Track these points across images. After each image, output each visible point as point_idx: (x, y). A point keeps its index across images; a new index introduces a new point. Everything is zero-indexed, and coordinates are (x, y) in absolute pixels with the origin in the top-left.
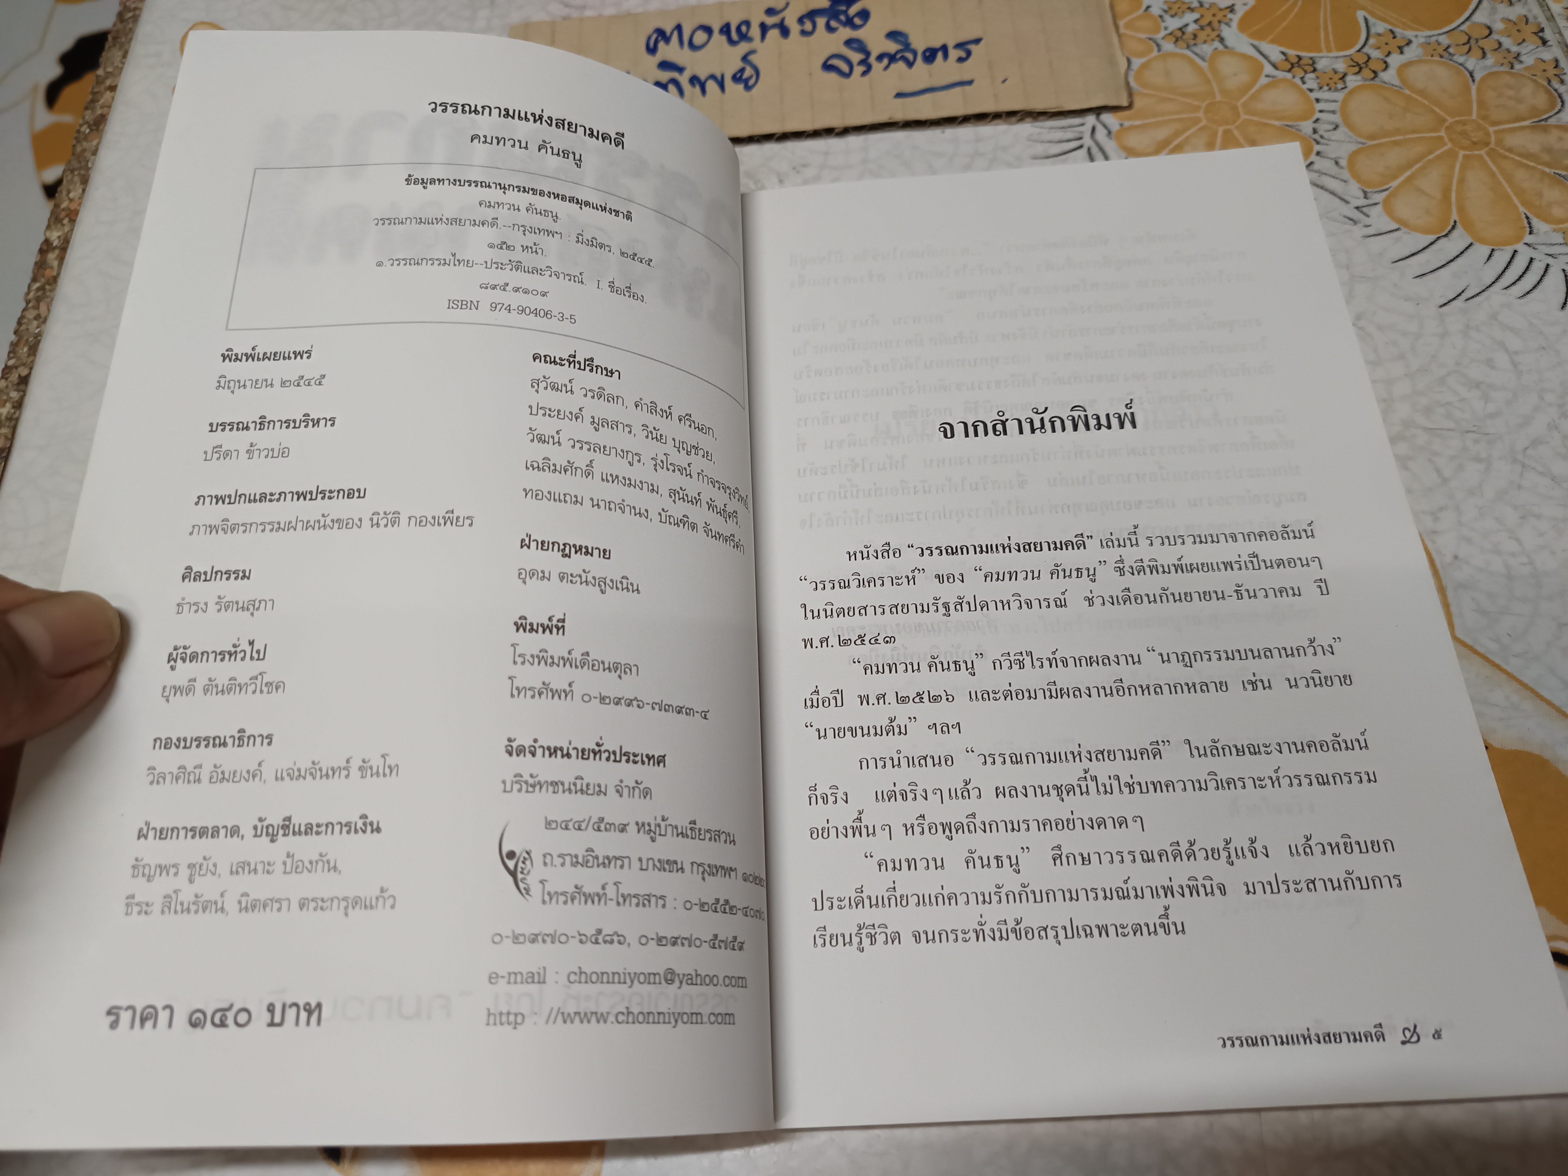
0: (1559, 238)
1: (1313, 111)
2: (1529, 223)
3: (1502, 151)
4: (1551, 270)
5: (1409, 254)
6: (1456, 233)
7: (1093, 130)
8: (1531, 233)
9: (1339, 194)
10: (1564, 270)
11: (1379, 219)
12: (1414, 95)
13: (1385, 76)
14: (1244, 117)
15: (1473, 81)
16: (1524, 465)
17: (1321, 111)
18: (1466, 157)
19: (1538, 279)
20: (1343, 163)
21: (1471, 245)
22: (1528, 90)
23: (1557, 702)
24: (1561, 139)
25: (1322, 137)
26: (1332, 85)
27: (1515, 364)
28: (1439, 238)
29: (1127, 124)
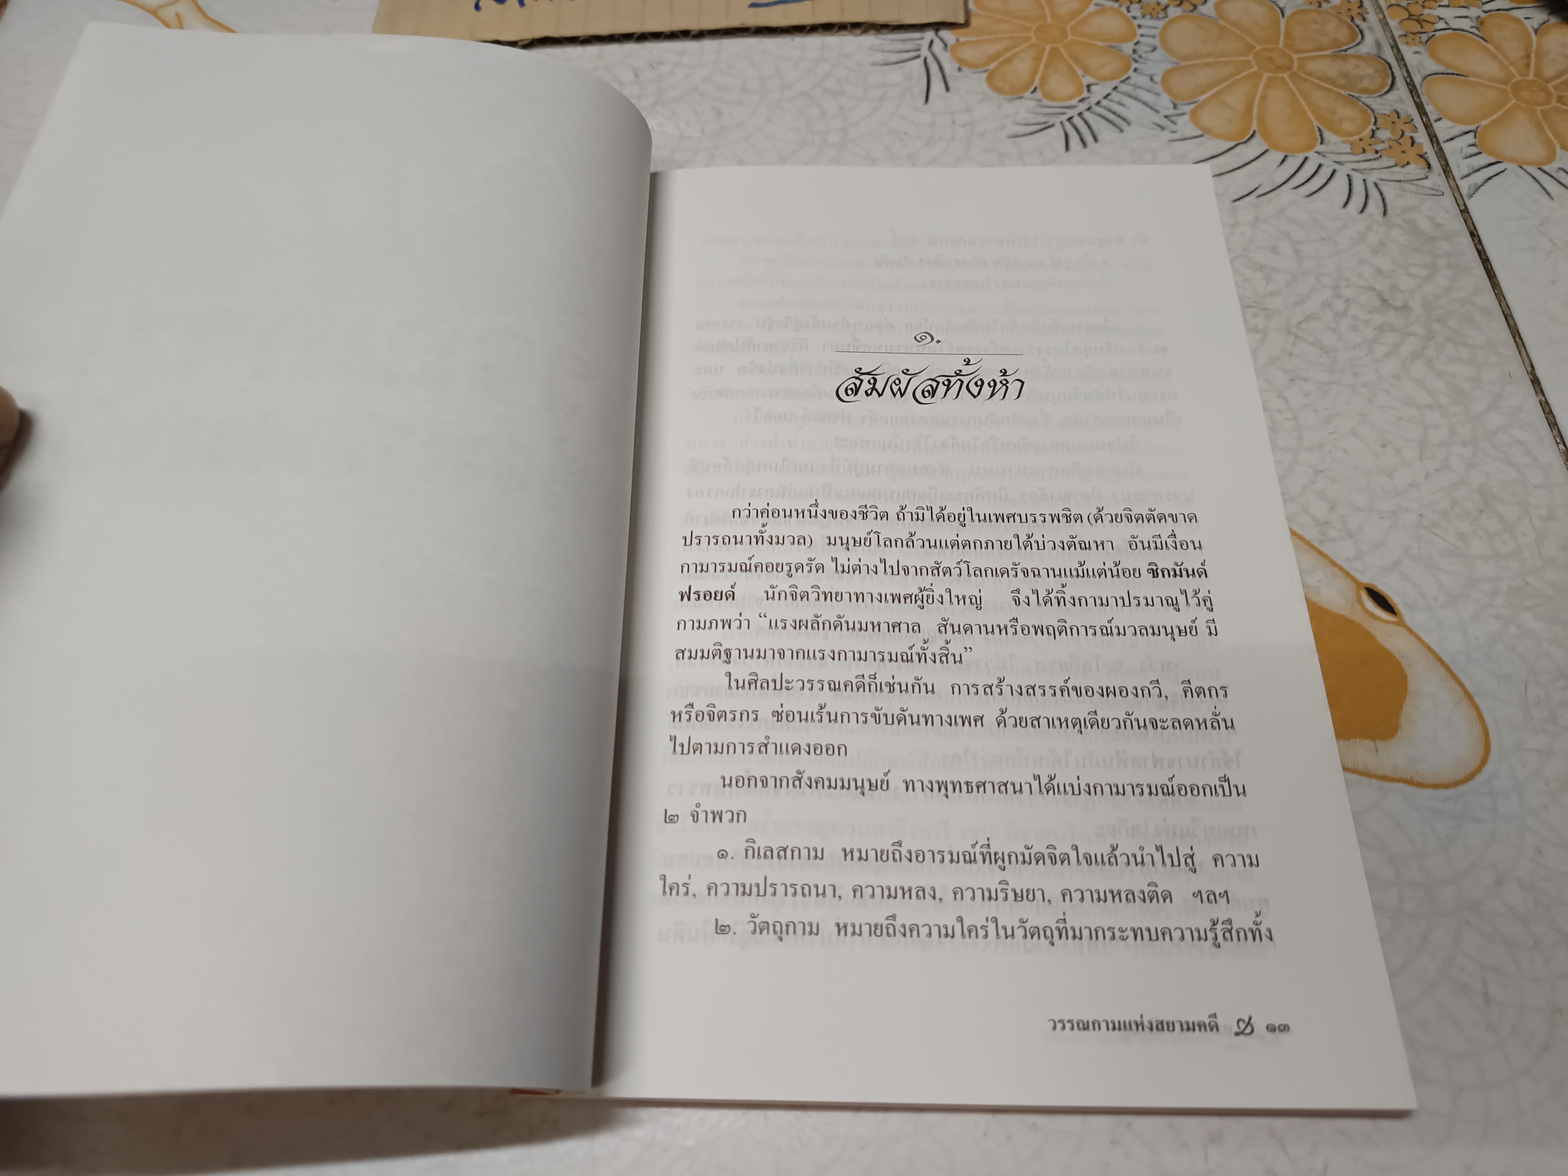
0: (1347, 148)
1: (1135, 35)
2: (1321, 135)
3: (1302, 75)
4: (1337, 175)
5: (1208, 155)
6: (1254, 141)
7: (931, 42)
8: (1322, 143)
9: (1151, 105)
10: (1348, 175)
11: (1185, 126)
12: (1228, 26)
13: (1203, 9)
14: (1070, 37)
15: (1283, 16)
16: (1296, 337)
17: (1142, 35)
18: (1269, 78)
19: (1325, 181)
20: (1158, 79)
21: (1266, 151)
22: (1332, 25)
23: (1307, 537)
24: (1357, 66)
25: (1140, 57)
26: (1154, 13)
27: (1297, 252)
28: (1237, 145)
29: (962, 39)
